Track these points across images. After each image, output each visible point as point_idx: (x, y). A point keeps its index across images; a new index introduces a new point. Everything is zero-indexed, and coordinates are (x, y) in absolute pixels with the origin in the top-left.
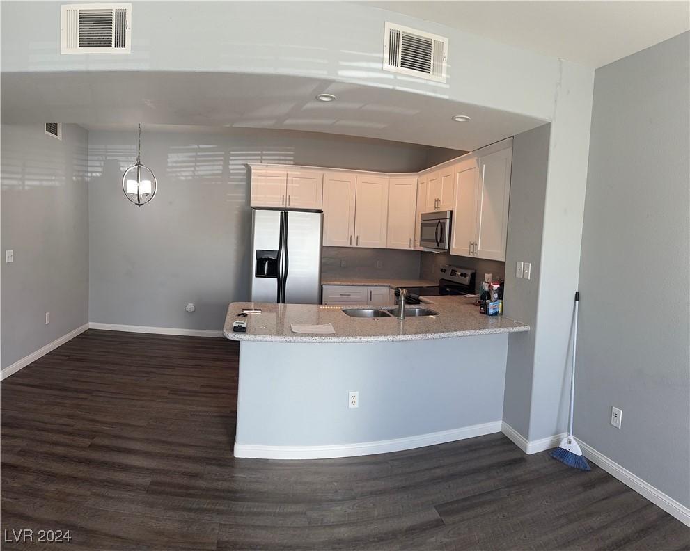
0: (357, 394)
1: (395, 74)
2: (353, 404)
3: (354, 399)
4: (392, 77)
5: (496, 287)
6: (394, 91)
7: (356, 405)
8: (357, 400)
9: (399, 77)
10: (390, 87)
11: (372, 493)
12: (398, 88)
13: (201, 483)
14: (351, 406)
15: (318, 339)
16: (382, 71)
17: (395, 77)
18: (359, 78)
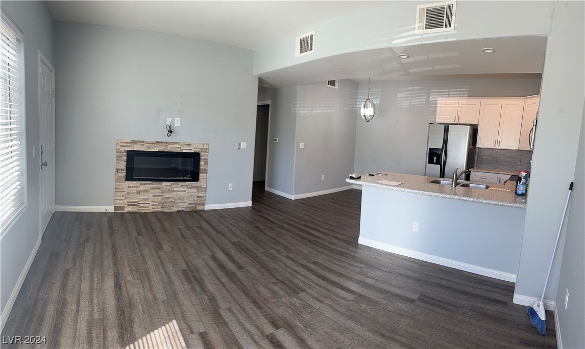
0: (417, 224)
1: (422, 35)
2: (416, 228)
3: (416, 227)
4: (420, 37)
5: (524, 174)
6: (422, 45)
7: (417, 230)
8: (417, 227)
9: (424, 36)
10: (419, 43)
11: (401, 275)
12: (424, 43)
13: (333, 247)
14: (414, 230)
15: (384, 186)
16: (415, 35)
17: (422, 36)
18: (402, 43)
